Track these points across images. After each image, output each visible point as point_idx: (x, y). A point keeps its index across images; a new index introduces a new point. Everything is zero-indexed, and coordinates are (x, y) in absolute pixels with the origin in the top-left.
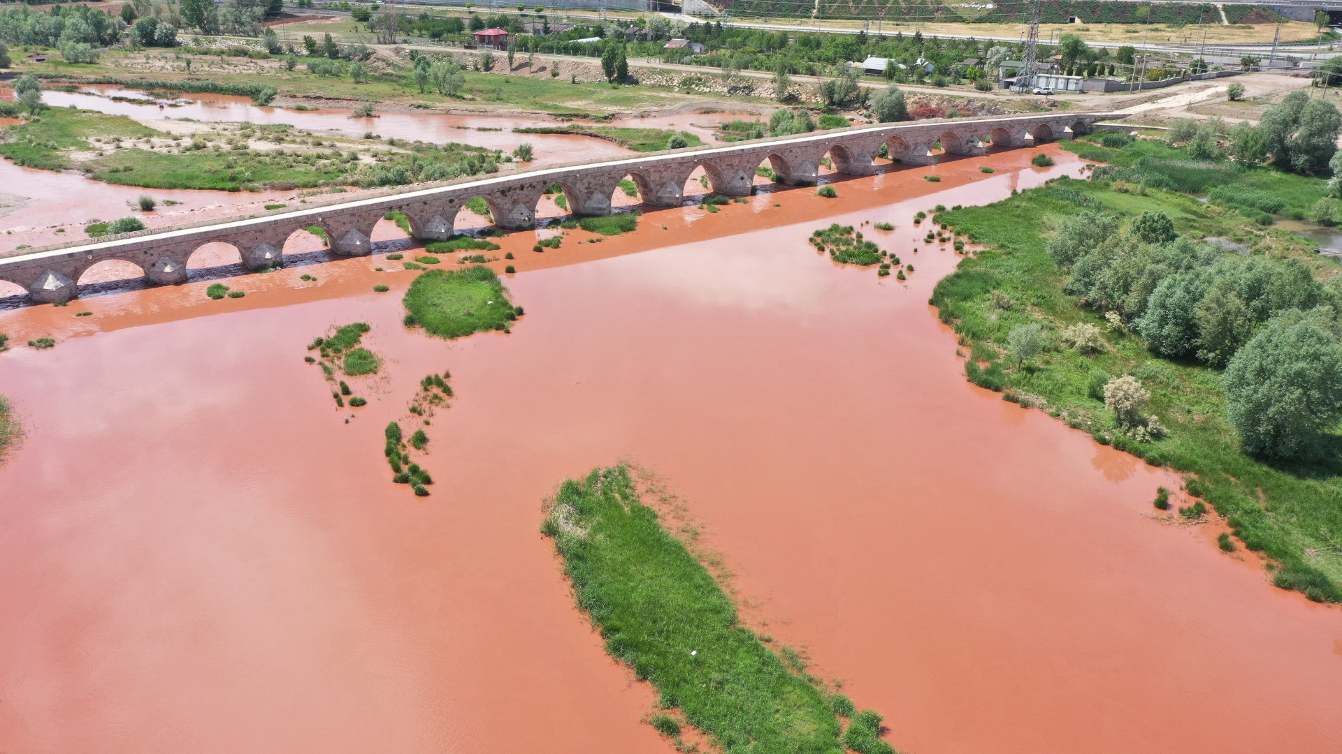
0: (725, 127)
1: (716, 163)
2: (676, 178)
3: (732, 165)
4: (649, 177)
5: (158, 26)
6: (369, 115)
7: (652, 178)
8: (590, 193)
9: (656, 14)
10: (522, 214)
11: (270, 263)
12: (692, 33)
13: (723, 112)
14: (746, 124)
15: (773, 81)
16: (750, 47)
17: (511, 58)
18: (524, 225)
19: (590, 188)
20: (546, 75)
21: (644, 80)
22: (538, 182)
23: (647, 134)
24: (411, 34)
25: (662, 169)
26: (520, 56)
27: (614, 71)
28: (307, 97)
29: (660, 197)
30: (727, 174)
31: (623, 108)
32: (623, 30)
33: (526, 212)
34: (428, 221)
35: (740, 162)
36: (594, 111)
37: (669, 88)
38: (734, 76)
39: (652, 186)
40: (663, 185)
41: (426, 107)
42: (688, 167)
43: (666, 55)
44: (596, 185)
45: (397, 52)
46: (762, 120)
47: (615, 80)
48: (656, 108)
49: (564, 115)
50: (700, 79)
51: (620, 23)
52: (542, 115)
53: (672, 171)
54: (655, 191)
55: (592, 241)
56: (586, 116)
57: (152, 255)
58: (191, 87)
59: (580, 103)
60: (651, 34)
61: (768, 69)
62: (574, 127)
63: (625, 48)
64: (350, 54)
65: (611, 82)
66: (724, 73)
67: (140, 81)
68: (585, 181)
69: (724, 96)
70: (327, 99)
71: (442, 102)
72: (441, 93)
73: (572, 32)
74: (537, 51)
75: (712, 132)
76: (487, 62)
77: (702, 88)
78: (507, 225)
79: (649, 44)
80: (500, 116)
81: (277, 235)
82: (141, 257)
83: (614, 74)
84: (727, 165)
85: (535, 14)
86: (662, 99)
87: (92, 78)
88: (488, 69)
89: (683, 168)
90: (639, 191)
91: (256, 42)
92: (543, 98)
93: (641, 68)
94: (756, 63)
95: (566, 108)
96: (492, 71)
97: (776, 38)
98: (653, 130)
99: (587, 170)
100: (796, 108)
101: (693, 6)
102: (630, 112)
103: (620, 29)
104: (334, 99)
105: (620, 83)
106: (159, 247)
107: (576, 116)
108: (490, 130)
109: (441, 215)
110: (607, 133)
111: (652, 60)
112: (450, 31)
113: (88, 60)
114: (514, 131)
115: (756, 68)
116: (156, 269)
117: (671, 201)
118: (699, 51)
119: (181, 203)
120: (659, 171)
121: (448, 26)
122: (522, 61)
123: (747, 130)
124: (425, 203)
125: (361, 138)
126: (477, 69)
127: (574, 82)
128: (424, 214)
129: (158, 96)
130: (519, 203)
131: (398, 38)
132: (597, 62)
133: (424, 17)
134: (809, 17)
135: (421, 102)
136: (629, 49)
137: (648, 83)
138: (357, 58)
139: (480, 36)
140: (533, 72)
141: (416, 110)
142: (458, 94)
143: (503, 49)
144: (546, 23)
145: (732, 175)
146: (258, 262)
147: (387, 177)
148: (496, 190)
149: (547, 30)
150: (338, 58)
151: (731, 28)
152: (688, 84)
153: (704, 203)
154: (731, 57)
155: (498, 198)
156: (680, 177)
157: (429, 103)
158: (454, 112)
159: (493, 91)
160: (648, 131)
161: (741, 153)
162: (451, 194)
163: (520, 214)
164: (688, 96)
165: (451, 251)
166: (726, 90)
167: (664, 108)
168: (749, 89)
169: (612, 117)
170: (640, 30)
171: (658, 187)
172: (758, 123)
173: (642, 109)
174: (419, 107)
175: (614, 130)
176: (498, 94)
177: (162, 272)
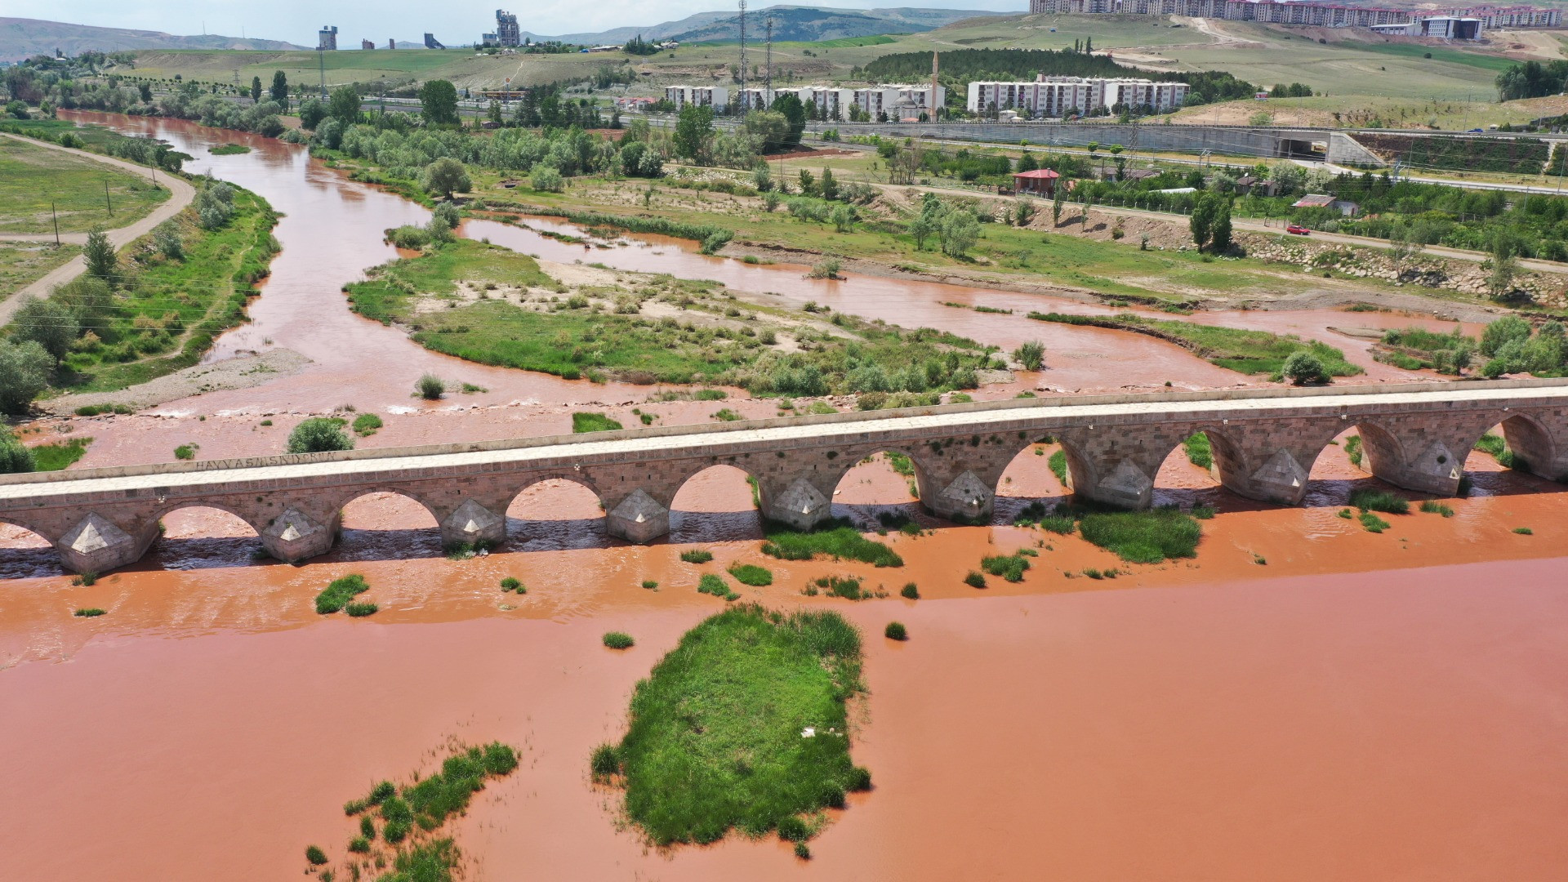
0: (1393, 340)
1: (1388, 424)
2: (1298, 447)
3: (1421, 432)
4: (1240, 441)
5: (644, 154)
6: (832, 277)
7: (1246, 443)
8: (1113, 460)
9: (1285, 161)
10: (967, 491)
11: (472, 542)
12: (1340, 188)
13: (1387, 310)
14: (1433, 337)
15: (1485, 266)
16: (1439, 210)
17: (1057, 210)
18: (970, 514)
19: (1114, 452)
20: (1105, 236)
21: (1255, 251)
22: (1009, 433)
23: (1249, 340)
24: (940, 174)
25: (1270, 427)
26: (1070, 208)
27: (1208, 235)
28: (764, 246)
29: (1258, 483)
30: (1410, 449)
31: (1214, 292)
32: (1232, 179)
33: (977, 488)
34: (783, 488)
35: (1439, 426)
36: (1165, 295)
37: (1296, 267)
38: (1413, 254)
39: (1245, 458)
40: (1267, 458)
41: (914, 271)
42: (1326, 429)
43: (1296, 216)
44: (1125, 447)
45: (909, 195)
46: (1466, 332)
47: (1208, 248)
48: (1270, 297)
49: (1115, 297)
50: (1350, 256)
51: (1228, 171)
52: (1082, 294)
53: (1290, 434)
54: (1248, 469)
55: (1095, 576)
56: (1150, 302)
57: (270, 505)
58: (639, 225)
59: (1145, 279)
60: (1275, 186)
61: (1474, 246)
62: (1126, 318)
63: (1231, 204)
64: (850, 195)
65: (1201, 251)
66: (1394, 248)
67: (588, 214)
68: (1104, 438)
69: (1390, 284)
70: (788, 250)
71: (940, 263)
72: (944, 251)
73: (1156, 179)
74: (1097, 203)
75: (1369, 344)
76: (1024, 212)
77: (1353, 270)
78: (936, 508)
79: (1271, 201)
80: (1018, 291)
81: (497, 490)
82: (252, 506)
83: (1207, 239)
84: (1411, 431)
85: (1111, 155)
86: (1283, 282)
87: (541, 208)
88: (1023, 222)
89: (1315, 430)
90: (1216, 462)
91: (747, 177)
92: (1090, 268)
93: (1252, 233)
94: (1451, 237)
95: (1122, 286)
96: (1028, 226)
97: (1483, 200)
98: (1260, 334)
99: (1111, 417)
100: (1528, 315)
101: (1344, 153)
102: (1226, 299)
103: (1227, 178)
104: (796, 251)
105: (1215, 254)
106: (285, 492)
107: (1135, 299)
108: (994, 311)
109: (810, 480)
110: (1179, 332)
111: (1273, 223)
112: (990, 173)
113: (553, 188)
114: (1029, 317)
115: (1453, 244)
116: (272, 531)
117: (1281, 493)
118: (1350, 213)
119: (484, 392)
120: (1264, 431)
121: (992, 167)
122: (1072, 215)
123: (1436, 347)
124: (781, 455)
125: (798, 311)
126: (1009, 222)
127: (1144, 248)
128: (775, 474)
129: (595, 234)
130: (964, 470)
131: (918, 179)
132: (1184, 221)
133: (963, 154)
134: (1538, 173)
135: (910, 263)
136: (1238, 207)
137: (1262, 256)
138: (857, 200)
139: (1023, 178)
140: (1087, 231)
141: (900, 273)
142: (967, 254)
143: (1051, 198)
144: (1121, 167)
145: (1419, 450)
146: (453, 536)
147: (790, 379)
148: (922, 442)
149: (1121, 176)
150: (835, 199)
151: (1406, 183)
152: (1327, 263)
153: (1351, 503)
154: (1408, 224)
155: (925, 456)
156: (1305, 446)
157: (921, 265)
158: (952, 280)
159: (1017, 253)
160: (1252, 335)
161: (1445, 408)
162: (834, 441)
163: (965, 492)
164: (1327, 280)
165: (807, 557)
166: (1394, 275)
167: (1284, 298)
168: (1437, 277)
169: (1194, 305)
170: (1258, 180)
171: (1258, 462)
172: (1457, 337)
173: (1245, 297)
174: (905, 269)
175: (1191, 329)
176: (1024, 259)
177: (279, 538)
